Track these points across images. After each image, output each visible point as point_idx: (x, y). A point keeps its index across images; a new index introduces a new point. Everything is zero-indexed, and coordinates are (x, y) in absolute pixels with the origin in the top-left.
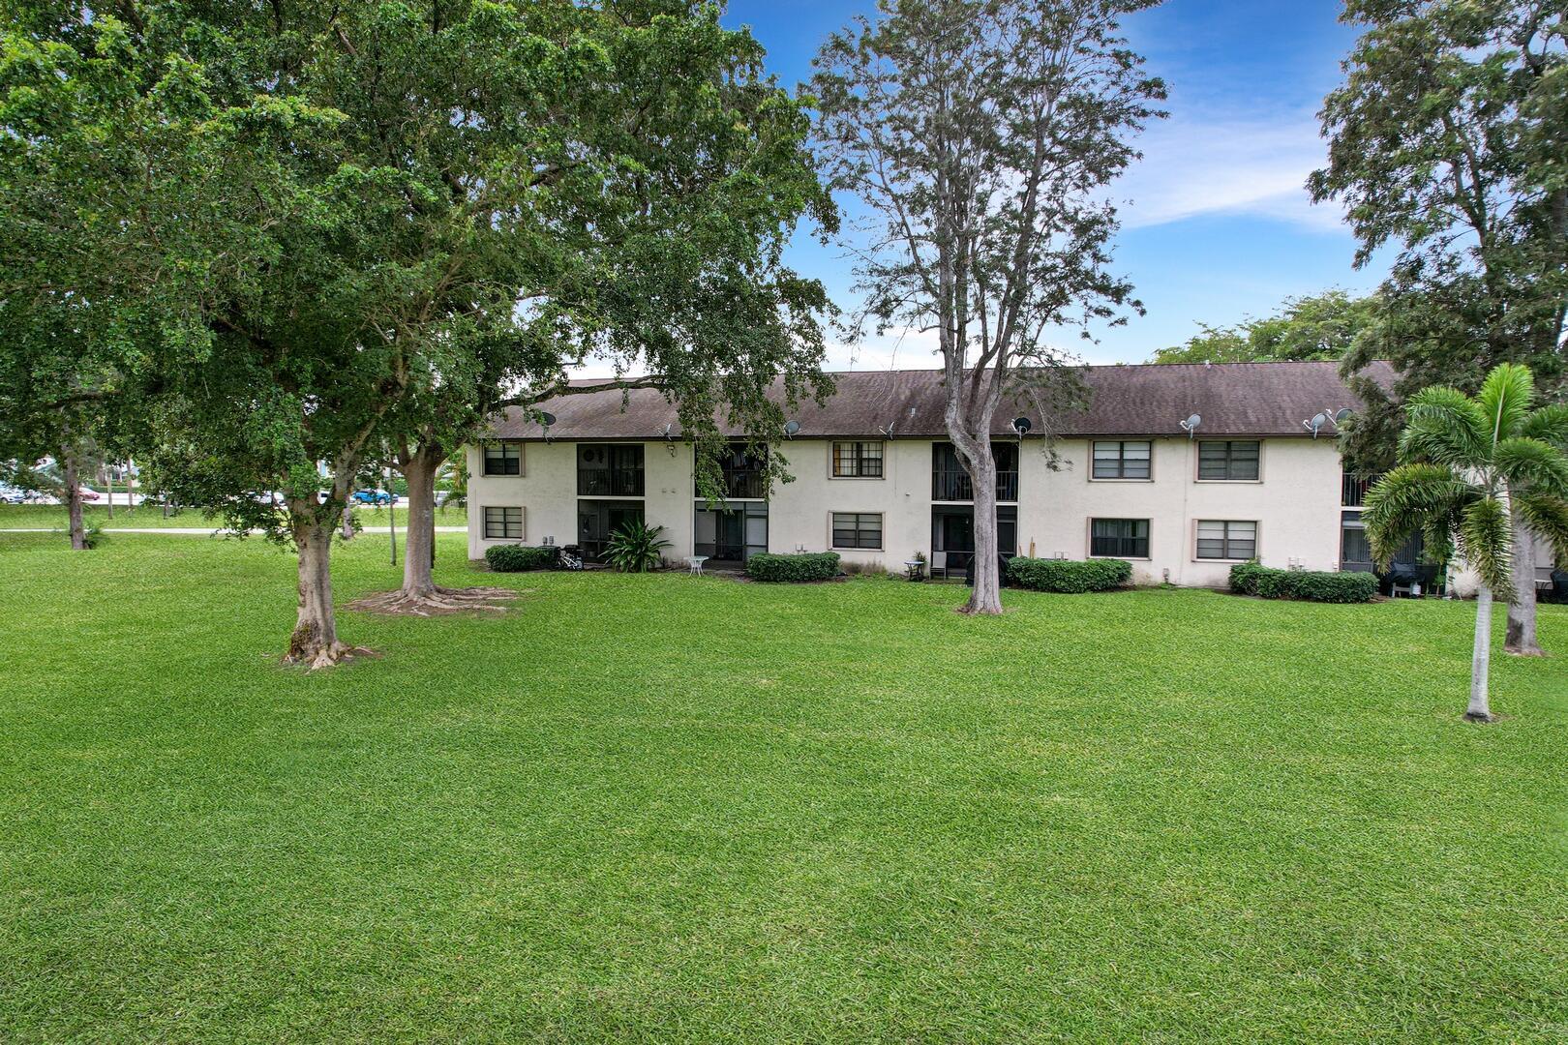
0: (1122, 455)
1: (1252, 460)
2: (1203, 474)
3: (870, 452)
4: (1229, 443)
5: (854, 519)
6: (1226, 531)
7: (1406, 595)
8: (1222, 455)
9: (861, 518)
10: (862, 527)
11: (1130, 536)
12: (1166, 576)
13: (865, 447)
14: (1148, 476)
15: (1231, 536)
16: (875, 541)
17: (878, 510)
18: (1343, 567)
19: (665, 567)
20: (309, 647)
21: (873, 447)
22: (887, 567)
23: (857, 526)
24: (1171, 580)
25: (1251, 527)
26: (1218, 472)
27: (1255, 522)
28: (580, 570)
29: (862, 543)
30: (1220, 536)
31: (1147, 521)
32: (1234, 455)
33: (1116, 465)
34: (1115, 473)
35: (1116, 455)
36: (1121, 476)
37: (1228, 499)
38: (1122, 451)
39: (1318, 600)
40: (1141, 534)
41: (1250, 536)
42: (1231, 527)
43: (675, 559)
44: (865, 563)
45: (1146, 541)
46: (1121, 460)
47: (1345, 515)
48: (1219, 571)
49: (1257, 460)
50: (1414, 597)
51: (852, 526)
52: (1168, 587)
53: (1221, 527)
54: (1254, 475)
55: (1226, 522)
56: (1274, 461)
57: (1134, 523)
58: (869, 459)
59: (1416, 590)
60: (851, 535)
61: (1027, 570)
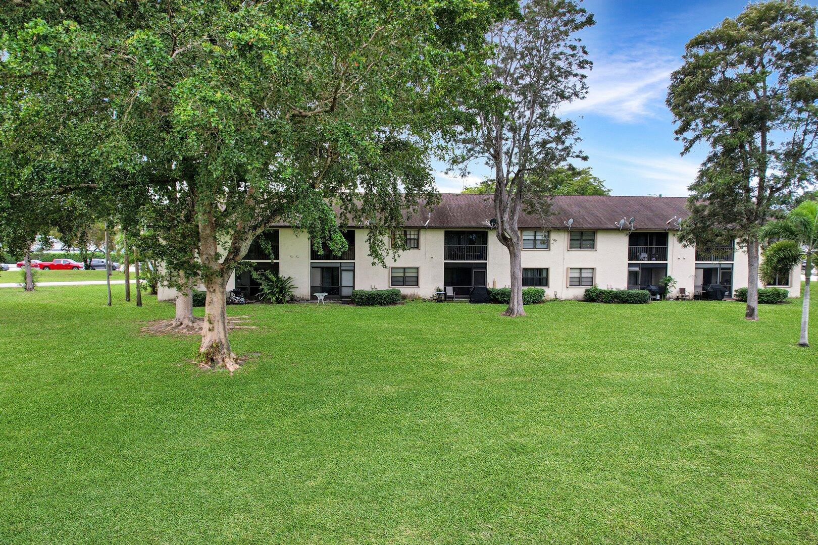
0: (535, 237)
1: (591, 240)
2: (572, 246)
3: (412, 235)
4: (582, 232)
5: (402, 270)
6: (581, 273)
7: (655, 299)
8: (579, 238)
9: (406, 270)
10: (407, 275)
11: (538, 276)
12: (555, 295)
13: (408, 233)
14: (548, 248)
15: (583, 275)
16: (415, 283)
17: (416, 266)
18: (629, 288)
19: (293, 300)
20: (218, 357)
21: (412, 233)
22: (421, 296)
23: (404, 274)
24: (558, 297)
25: (591, 271)
26: (577, 246)
27: (593, 269)
28: (244, 304)
29: (407, 283)
30: (578, 275)
31: (547, 269)
32: (584, 238)
33: (532, 242)
34: (532, 246)
35: (532, 238)
36: (535, 247)
37: (582, 258)
38: (535, 236)
39: (631, 303)
40: (544, 275)
41: (590, 275)
42: (583, 271)
43: (298, 295)
44: (409, 294)
45: (547, 279)
46: (535, 240)
47: (630, 265)
48: (580, 292)
49: (594, 240)
50: (658, 300)
51: (402, 275)
52: (556, 300)
53: (578, 271)
54: (593, 247)
55: (581, 269)
56: (602, 241)
57: (540, 270)
58: (410, 239)
59: (658, 297)
60: (402, 279)
61: (502, 294)
